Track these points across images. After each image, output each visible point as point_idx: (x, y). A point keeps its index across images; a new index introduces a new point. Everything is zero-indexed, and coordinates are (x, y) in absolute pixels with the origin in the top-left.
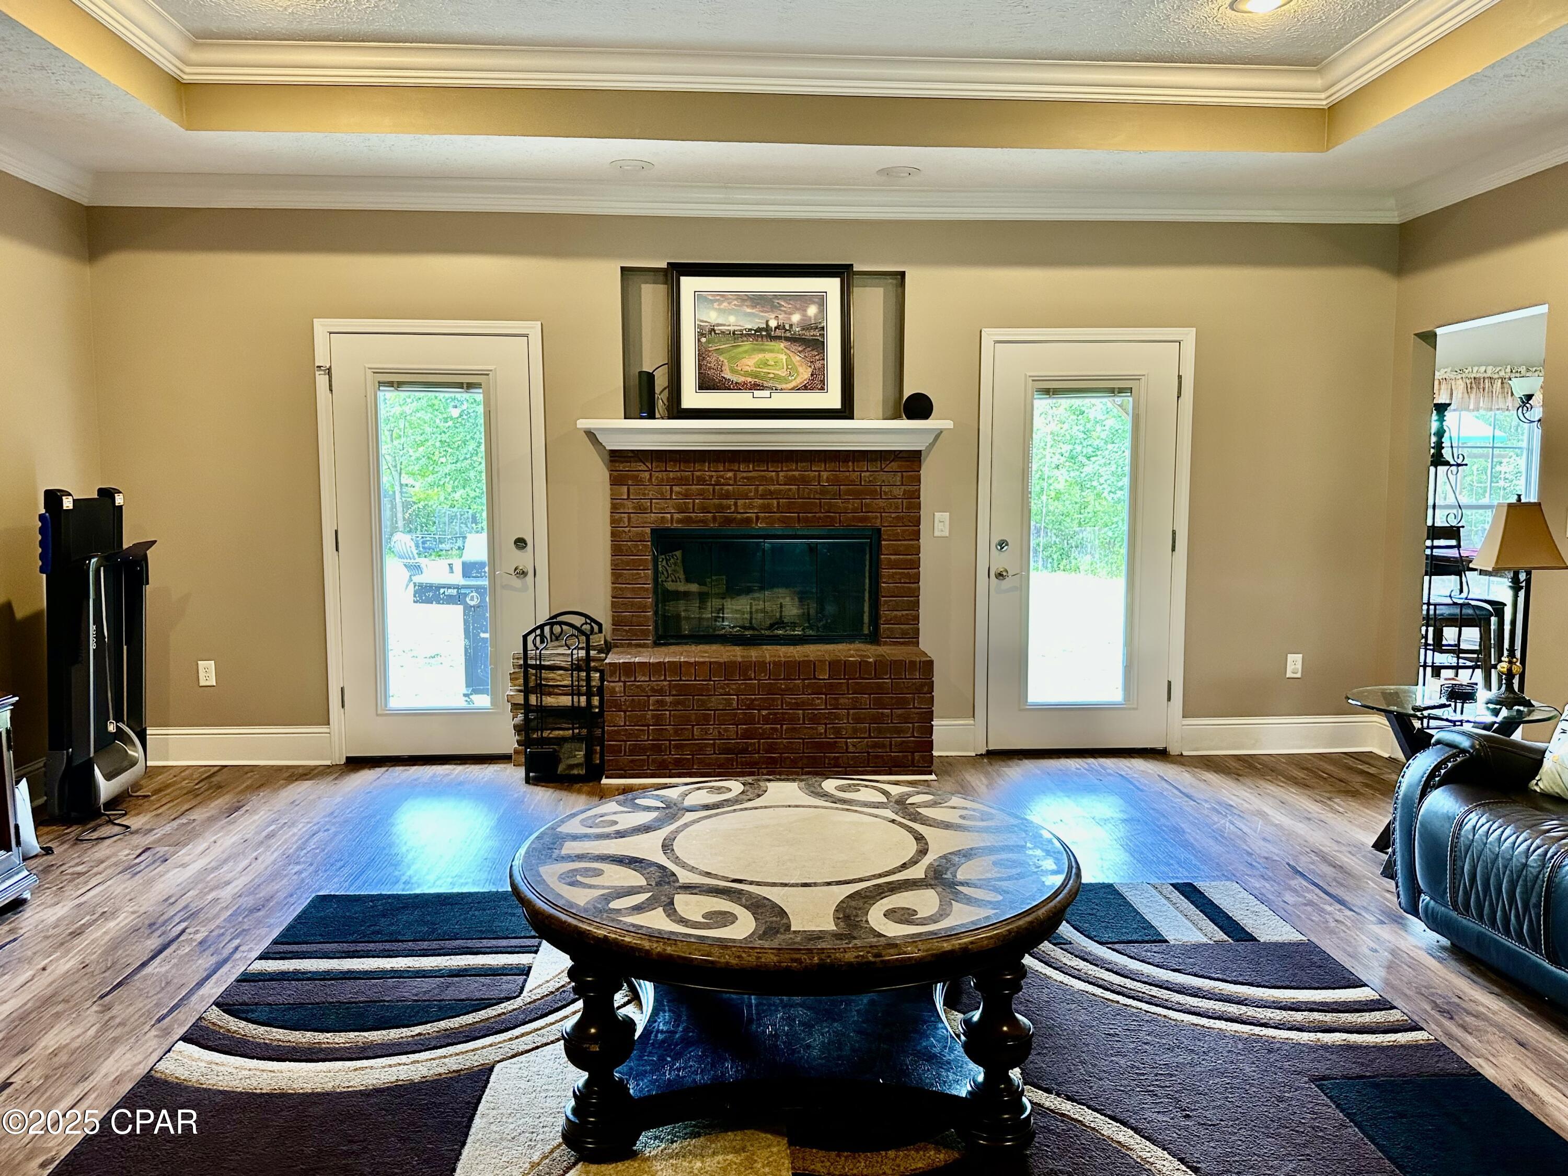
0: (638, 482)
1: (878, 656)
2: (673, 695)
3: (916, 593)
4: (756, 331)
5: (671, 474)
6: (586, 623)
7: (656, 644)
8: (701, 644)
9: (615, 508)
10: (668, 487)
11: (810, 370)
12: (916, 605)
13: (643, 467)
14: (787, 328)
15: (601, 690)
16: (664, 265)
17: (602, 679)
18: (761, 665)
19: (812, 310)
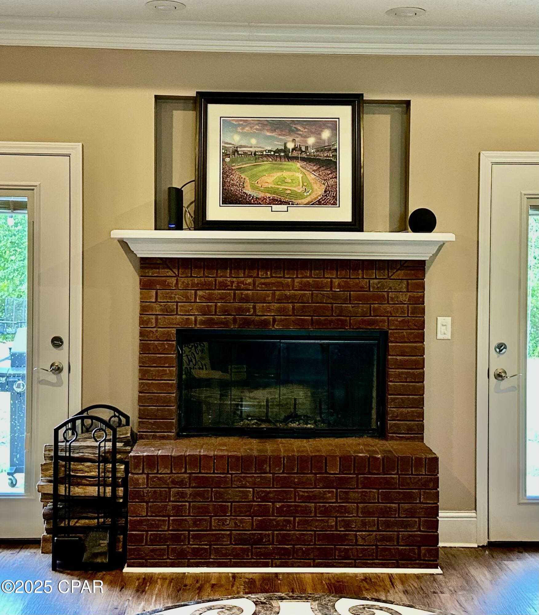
0: (165, 286)
1: (385, 451)
2: (192, 487)
3: (420, 392)
4: (275, 152)
5: (196, 279)
6: (115, 416)
7: (179, 436)
8: (220, 436)
9: (144, 310)
10: (193, 291)
11: (324, 187)
12: (420, 403)
13: (170, 273)
14: (303, 149)
15: (125, 481)
16: (194, 94)
17: (127, 471)
18: (276, 460)
19: (326, 134)
